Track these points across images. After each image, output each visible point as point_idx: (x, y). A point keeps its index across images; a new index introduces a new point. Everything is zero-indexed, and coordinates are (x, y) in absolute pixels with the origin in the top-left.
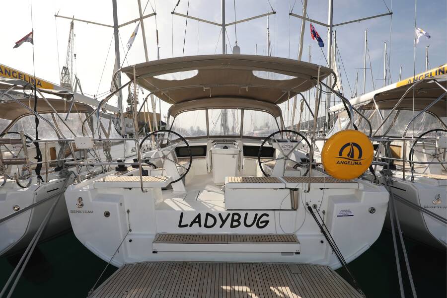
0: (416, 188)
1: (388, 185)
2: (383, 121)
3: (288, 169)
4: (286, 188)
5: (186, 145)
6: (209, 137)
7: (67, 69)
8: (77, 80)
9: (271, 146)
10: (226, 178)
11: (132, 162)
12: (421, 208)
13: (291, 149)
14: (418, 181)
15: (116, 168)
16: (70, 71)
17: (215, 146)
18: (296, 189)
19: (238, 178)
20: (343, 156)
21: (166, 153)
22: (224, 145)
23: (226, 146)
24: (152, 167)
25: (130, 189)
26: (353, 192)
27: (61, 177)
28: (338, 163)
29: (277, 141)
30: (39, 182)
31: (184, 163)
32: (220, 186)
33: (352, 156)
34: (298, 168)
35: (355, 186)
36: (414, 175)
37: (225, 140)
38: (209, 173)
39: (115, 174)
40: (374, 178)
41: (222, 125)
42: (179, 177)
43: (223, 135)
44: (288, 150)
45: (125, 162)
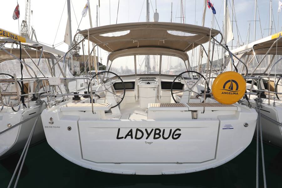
0: (276, 111)
1: (258, 109)
2: (258, 64)
3: (192, 98)
4: (189, 111)
5: (120, 81)
6: (136, 75)
7: (26, 22)
8: (33, 31)
9: (180, 82)
10: (149, 104)
11: (84, 93)
12: (280, 123)
13: (194, 84)
14: (279, 105)
15: (73, 98)
16: (28, 24)
17: (141, 82)
18: (196, 111)
19: (157, 104)
20: (226, 88)
21: (107, 87)
22: (147, 81)
23: (148, 82)
24: (97, 97)
25: (84, 112)
26: (234, 113)
27: (37, 105)
28: (223, 93)
29: (184, 79)
30: (24, 108)
31: (120, 94)
32: (144, 110)
33: (232, 89)
34: (199, 97)
35: (235, 108)
36: (275, 101)
37: (148, 77)
38: (137, 101)
39: (73, 102)
40: (248, 103)
41: (146, 66)
42: (117, 104)
43: (147, 73)
44: (191, 84)
45: (79, 94)
